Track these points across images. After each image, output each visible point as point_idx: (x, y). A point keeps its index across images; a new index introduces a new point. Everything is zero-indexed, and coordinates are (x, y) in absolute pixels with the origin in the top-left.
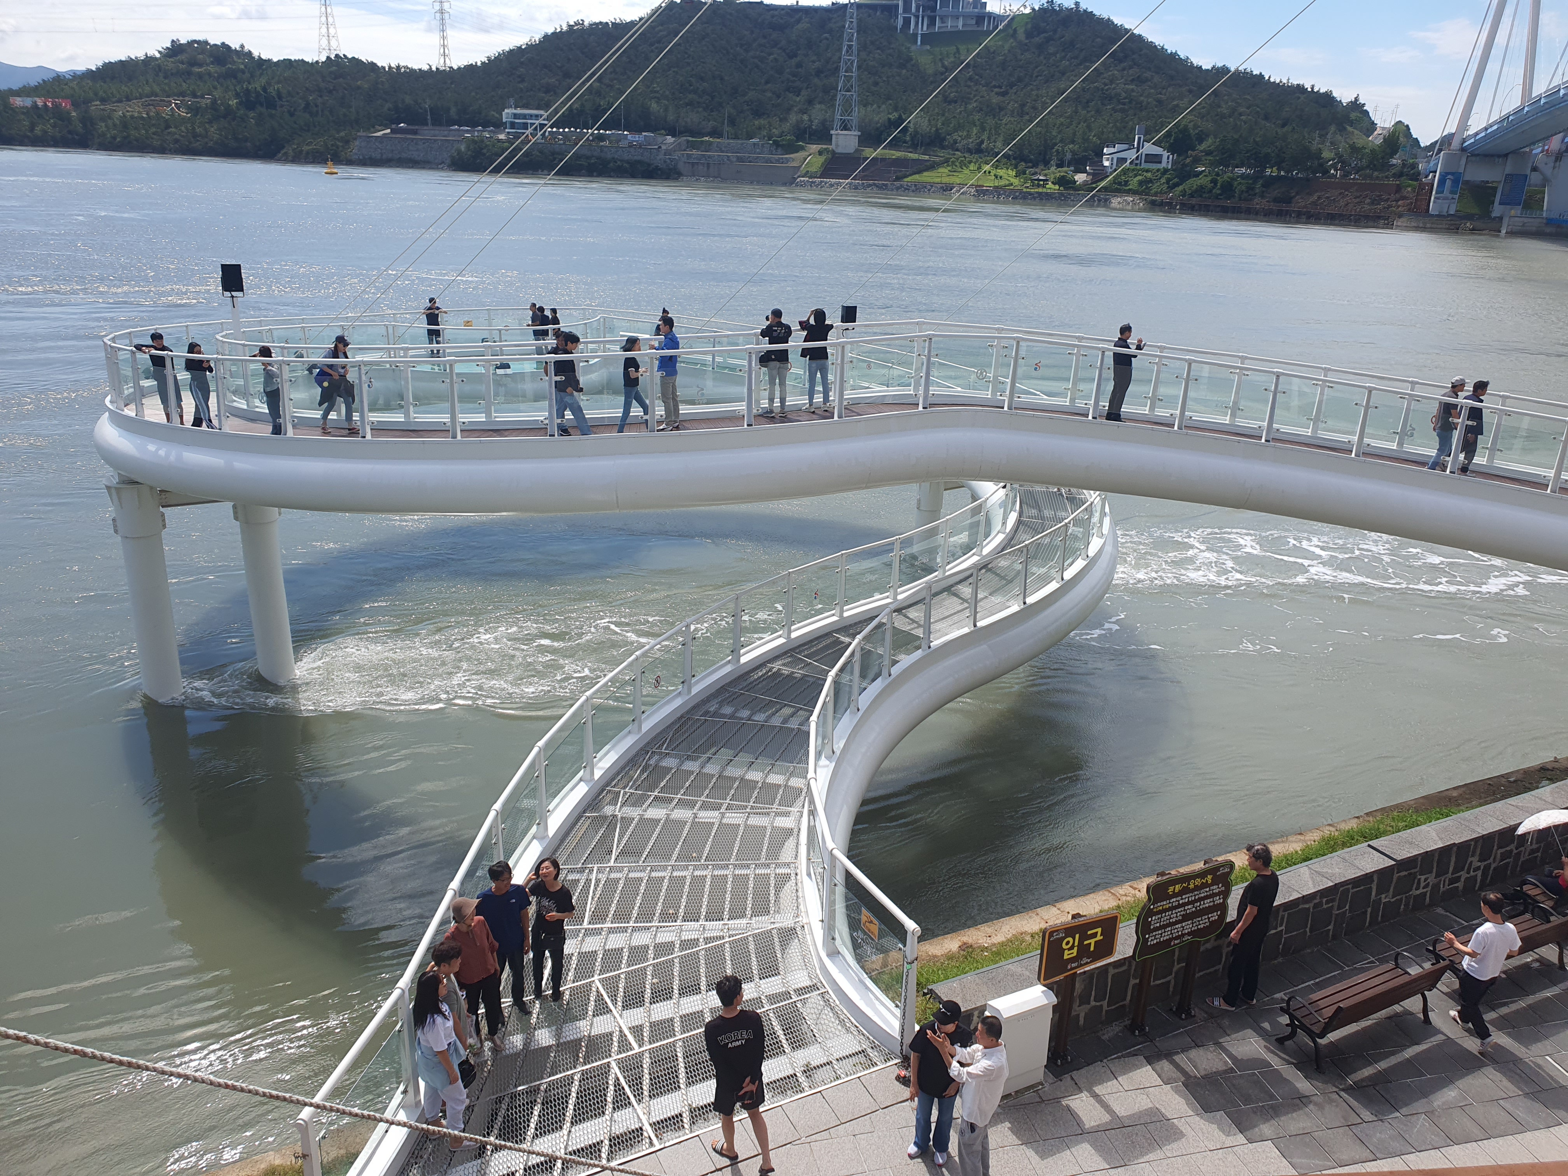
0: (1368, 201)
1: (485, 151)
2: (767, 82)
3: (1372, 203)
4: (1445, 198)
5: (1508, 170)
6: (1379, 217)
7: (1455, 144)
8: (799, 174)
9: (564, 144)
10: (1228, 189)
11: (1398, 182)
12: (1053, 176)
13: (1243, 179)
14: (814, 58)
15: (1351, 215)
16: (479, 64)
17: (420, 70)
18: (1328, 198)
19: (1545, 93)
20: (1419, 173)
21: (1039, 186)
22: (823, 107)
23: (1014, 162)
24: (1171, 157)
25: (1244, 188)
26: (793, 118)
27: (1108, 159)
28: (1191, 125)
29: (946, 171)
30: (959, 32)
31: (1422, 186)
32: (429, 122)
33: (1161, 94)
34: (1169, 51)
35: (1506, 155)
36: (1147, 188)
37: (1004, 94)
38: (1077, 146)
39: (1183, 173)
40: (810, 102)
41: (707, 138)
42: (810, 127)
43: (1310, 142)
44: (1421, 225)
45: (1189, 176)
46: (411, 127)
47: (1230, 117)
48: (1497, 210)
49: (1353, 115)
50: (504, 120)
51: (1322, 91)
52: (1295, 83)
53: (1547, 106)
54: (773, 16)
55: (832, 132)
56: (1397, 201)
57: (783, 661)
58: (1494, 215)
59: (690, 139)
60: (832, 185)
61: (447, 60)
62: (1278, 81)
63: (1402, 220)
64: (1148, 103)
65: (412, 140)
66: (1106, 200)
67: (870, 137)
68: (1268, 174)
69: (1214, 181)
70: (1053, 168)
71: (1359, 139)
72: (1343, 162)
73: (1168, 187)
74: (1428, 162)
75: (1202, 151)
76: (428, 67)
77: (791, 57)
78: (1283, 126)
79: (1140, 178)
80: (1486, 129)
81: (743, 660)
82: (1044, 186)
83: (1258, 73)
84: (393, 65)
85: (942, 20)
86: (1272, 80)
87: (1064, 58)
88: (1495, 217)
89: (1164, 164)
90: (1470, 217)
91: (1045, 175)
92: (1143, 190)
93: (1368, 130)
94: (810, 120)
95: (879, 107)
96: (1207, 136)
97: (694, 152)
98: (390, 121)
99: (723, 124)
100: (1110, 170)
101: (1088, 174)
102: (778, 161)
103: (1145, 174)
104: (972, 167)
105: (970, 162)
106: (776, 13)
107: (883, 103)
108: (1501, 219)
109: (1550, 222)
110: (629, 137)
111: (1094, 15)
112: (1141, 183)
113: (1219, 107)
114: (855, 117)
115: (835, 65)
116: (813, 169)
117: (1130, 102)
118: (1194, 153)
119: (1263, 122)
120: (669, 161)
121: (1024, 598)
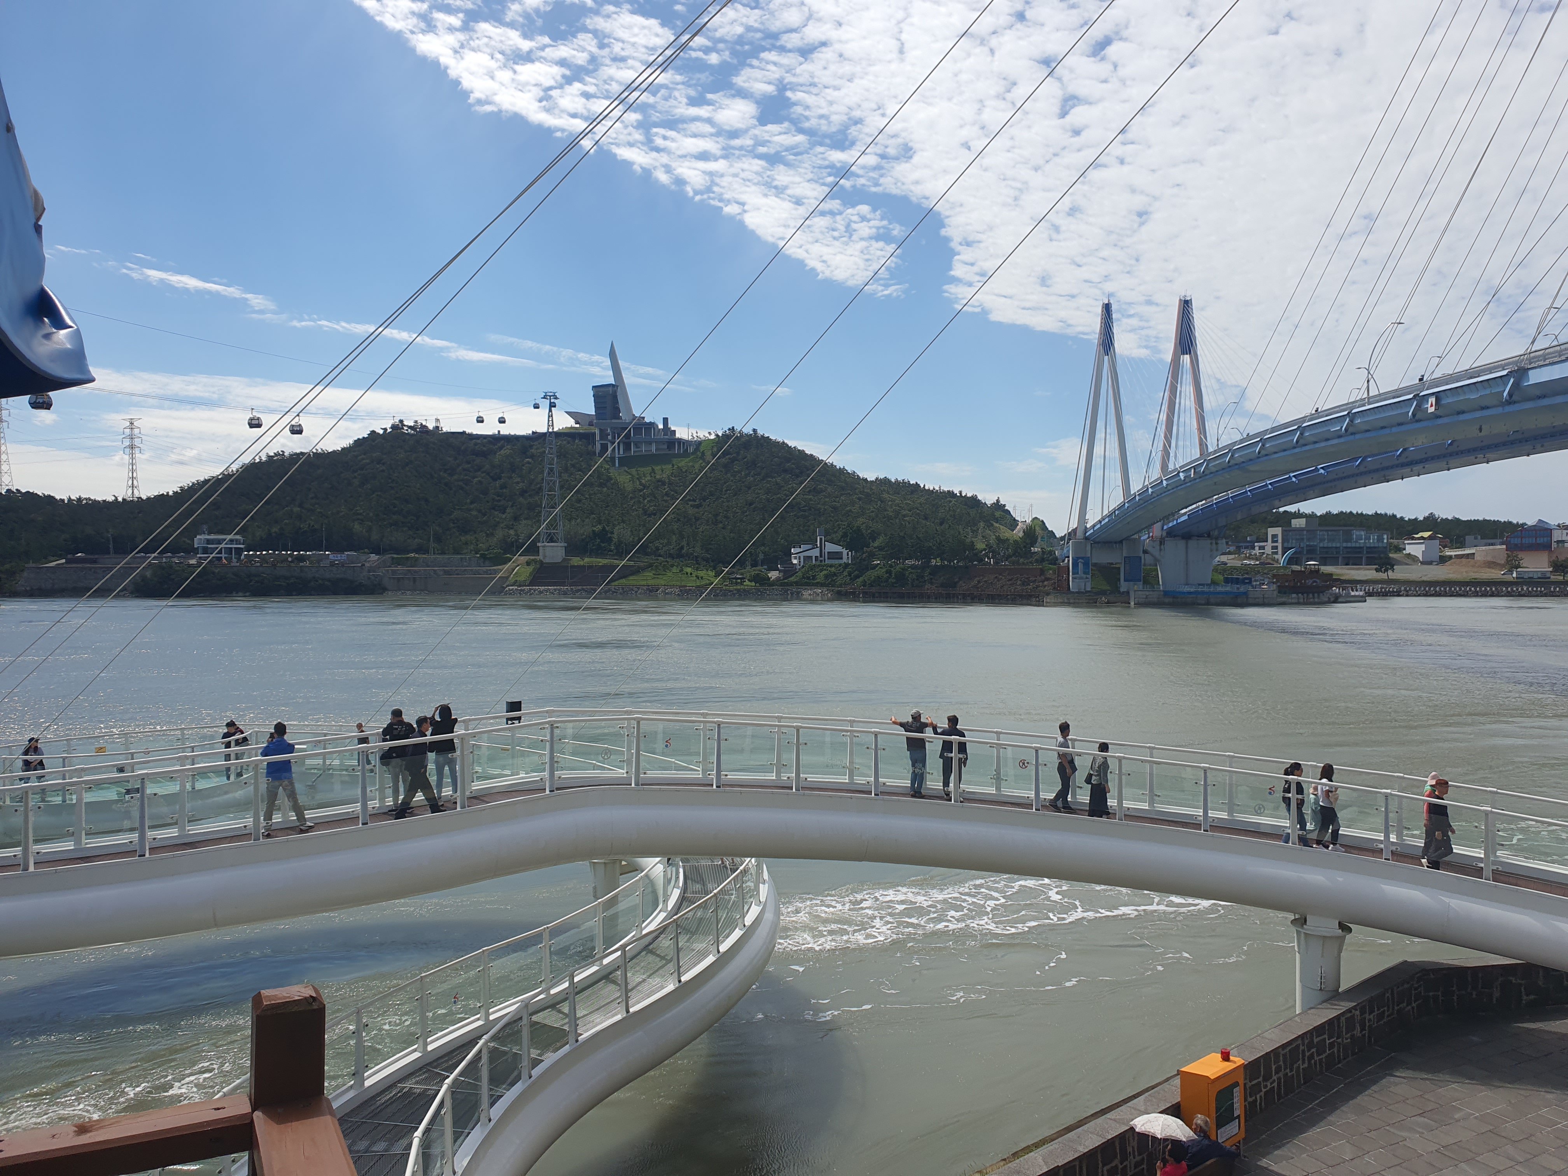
0: (1019, 582)
1: (173, 577)
2: (472, 503)
3: (1023, 584)
4: (1081, 578)
5: (1124, 555)
6: (1031, 596)
7: (1080, 534)
8: (508, 583)
9: (261, 565)
10: (901, 577)
11: (1040, 567)
12: (748, 575)
13: (913, 569)
14: (519, 480)
15: (1008, 595)
16: (171, 493)
17: (104, 501)
18: (986, 581)
19: (1138, 491)
20: (1056, 559)
21: (737, 583)
22: (529, 522)
23: (712, 564)
24: (850, 553)
25: (914, 576)
26: (499, 534)
27: (795, 558)
28: (863, 527)
29: (651, 574)
30: (653, 455)
31: (1060, 568)
32: (111, 550)
33: (835, 501)
34: (838, 467)
35: (1121, 542)
36: (832, 580)
37: (698, 506)
38: (767, 548)
39: (861, 567)
40: (516, 518)
41: (413, 555)
42: (517, 541)
43: (965, 536)
44: (1066, 601)
45: (867, 569)
46: (89, 557)
47: (896, 518)
48: (1124, 586)
49: (998, 514)
50: (196, 546)
51: (969, 495)
52: (946, 490)
53: (1141, 502)
54: (476, 444)
55: (539, 544)
56: (1043, 582)
57: (414, 1081)
58: (1122, 590)
59: (395, 556)
60: (541, 592)
61: (136, 491)
62: (931, 489)
63: (1049, 597)
64: (826, 510)
65: (90, 569)
66: (798, 593)
67: (575, 547)
68: (933, 564)
69: (889, 572)
70: (748, 568)
71: (1005, 533)
72: (993, 552)
73: (851, 579)
74: (1062, 549)
75: (875, 548)
76: (113, 498)
77: (495, 480)
78: (941, 524)
79: (825, 572)
80: (1100, 522)
81: (368, 1083)
82: (741, 584)
83: (915, 483)
84: (73, 498)
85: (636, 445)
86: (927, 488)
87: (747, 475)
88: (1124, 592)
89: (845, 560)
90: (1103, 593)
91: (742, 574)
92: (829, 582)
93: (1012, 525)
94: (517, 535)
95: (583, 521)
96: (879, 534)
97: (399, 568)
98: (67, 551)
99: (429, 541)
100: (799, 567)
101: (780, 571)
102: (486, 572)
103: (829, 569)
104: (675, 570)
105: (672, 566)
106: (479, 441)
107: (586, 518)
108: (1128, 593)
109: (1166, 593)
110: (331, 557)
111: (771, 439)
112: (826, 576)
113: (886, 510)
114: (560, 531)
115: (539, 486)
116: (522, 578)
117: (810, 509)
118: (869, 550)
119: (924, 522)
120: (373, 578)
121: (679, 977)
